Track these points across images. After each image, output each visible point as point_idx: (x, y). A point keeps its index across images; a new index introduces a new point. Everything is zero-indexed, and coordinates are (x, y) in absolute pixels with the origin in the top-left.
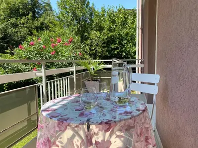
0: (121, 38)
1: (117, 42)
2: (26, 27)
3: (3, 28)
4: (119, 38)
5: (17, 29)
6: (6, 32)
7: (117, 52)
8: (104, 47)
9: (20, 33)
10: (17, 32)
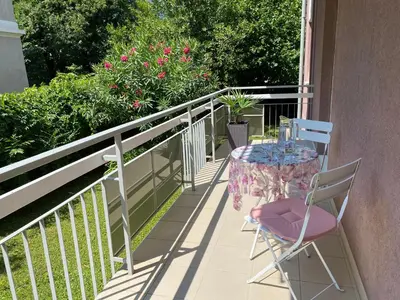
0: (270, 33)
1: (263, 42)
2: (80, 11)
3: (37, 15)
4: (265, 33)
5: (63, 15)
6: (43, 24)
7: (262, 61)
8: (238, 53)
9: (70, 25)
10: (63, 22)
